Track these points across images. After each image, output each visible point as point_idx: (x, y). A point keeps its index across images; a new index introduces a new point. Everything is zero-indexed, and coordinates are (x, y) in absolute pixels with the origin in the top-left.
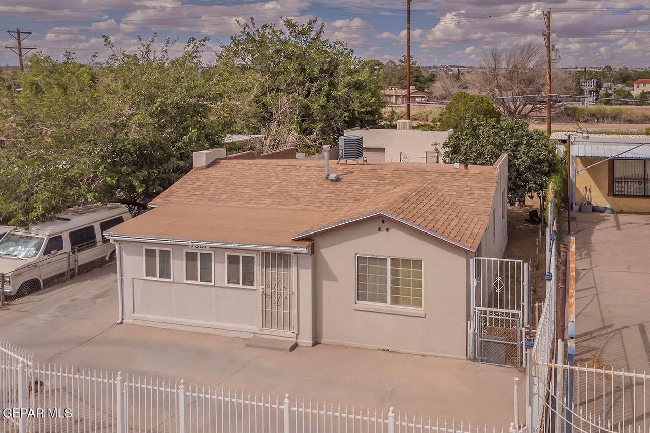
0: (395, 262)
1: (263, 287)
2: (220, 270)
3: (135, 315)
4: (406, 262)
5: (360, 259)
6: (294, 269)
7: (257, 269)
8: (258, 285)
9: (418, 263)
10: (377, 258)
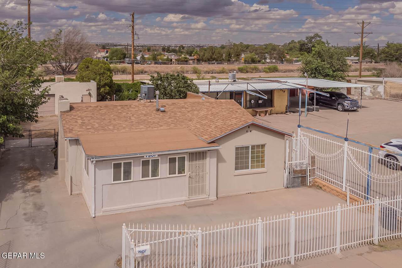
0: (253, 147)
1: (190, 173)
2: (164, 168)
3: (104, 209)
4: (258, 146)
5: (237, 149)
6: (208, 159)
7: (187, 163)
8: (187, 172)
9: (263, 146)
10: (244, 147)
